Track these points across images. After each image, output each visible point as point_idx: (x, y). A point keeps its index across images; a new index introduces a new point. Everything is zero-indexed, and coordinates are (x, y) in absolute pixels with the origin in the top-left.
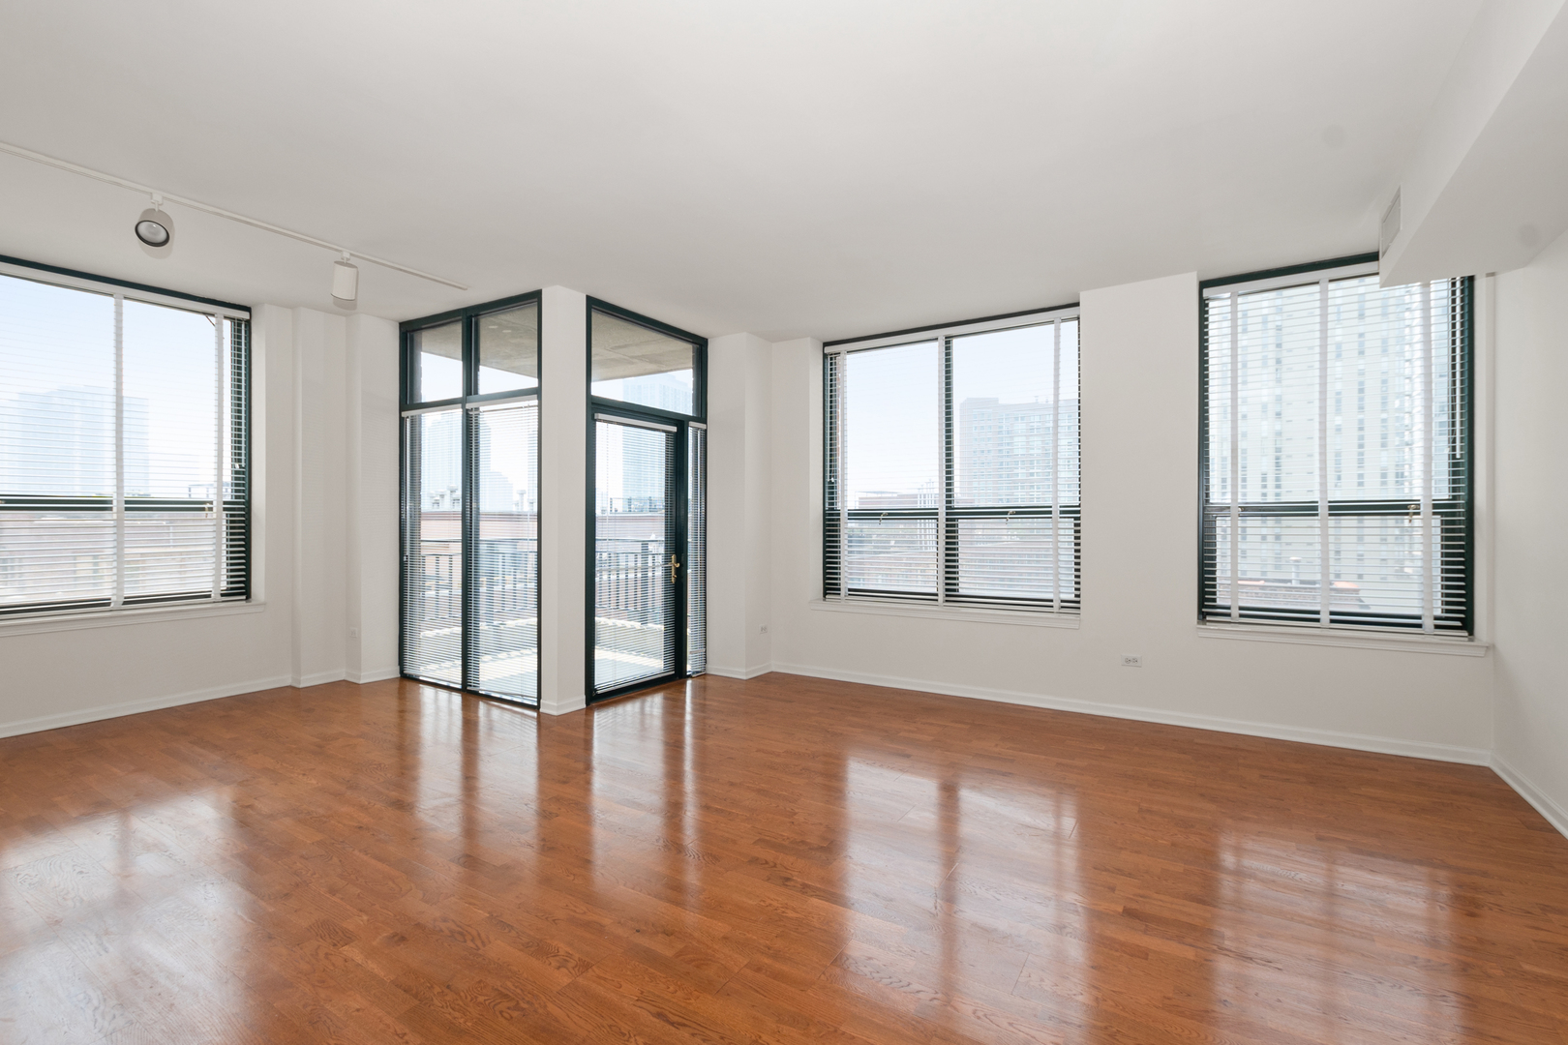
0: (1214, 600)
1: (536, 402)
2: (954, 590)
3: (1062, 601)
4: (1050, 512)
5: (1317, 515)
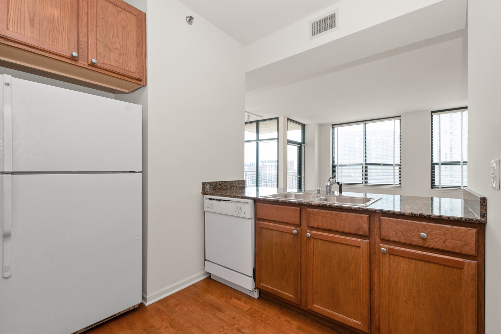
0: (435, 184)
1: (277, 141)
2: (367, 183)
3: (396, 185)
4: (393, 164)
5: (460, 164)
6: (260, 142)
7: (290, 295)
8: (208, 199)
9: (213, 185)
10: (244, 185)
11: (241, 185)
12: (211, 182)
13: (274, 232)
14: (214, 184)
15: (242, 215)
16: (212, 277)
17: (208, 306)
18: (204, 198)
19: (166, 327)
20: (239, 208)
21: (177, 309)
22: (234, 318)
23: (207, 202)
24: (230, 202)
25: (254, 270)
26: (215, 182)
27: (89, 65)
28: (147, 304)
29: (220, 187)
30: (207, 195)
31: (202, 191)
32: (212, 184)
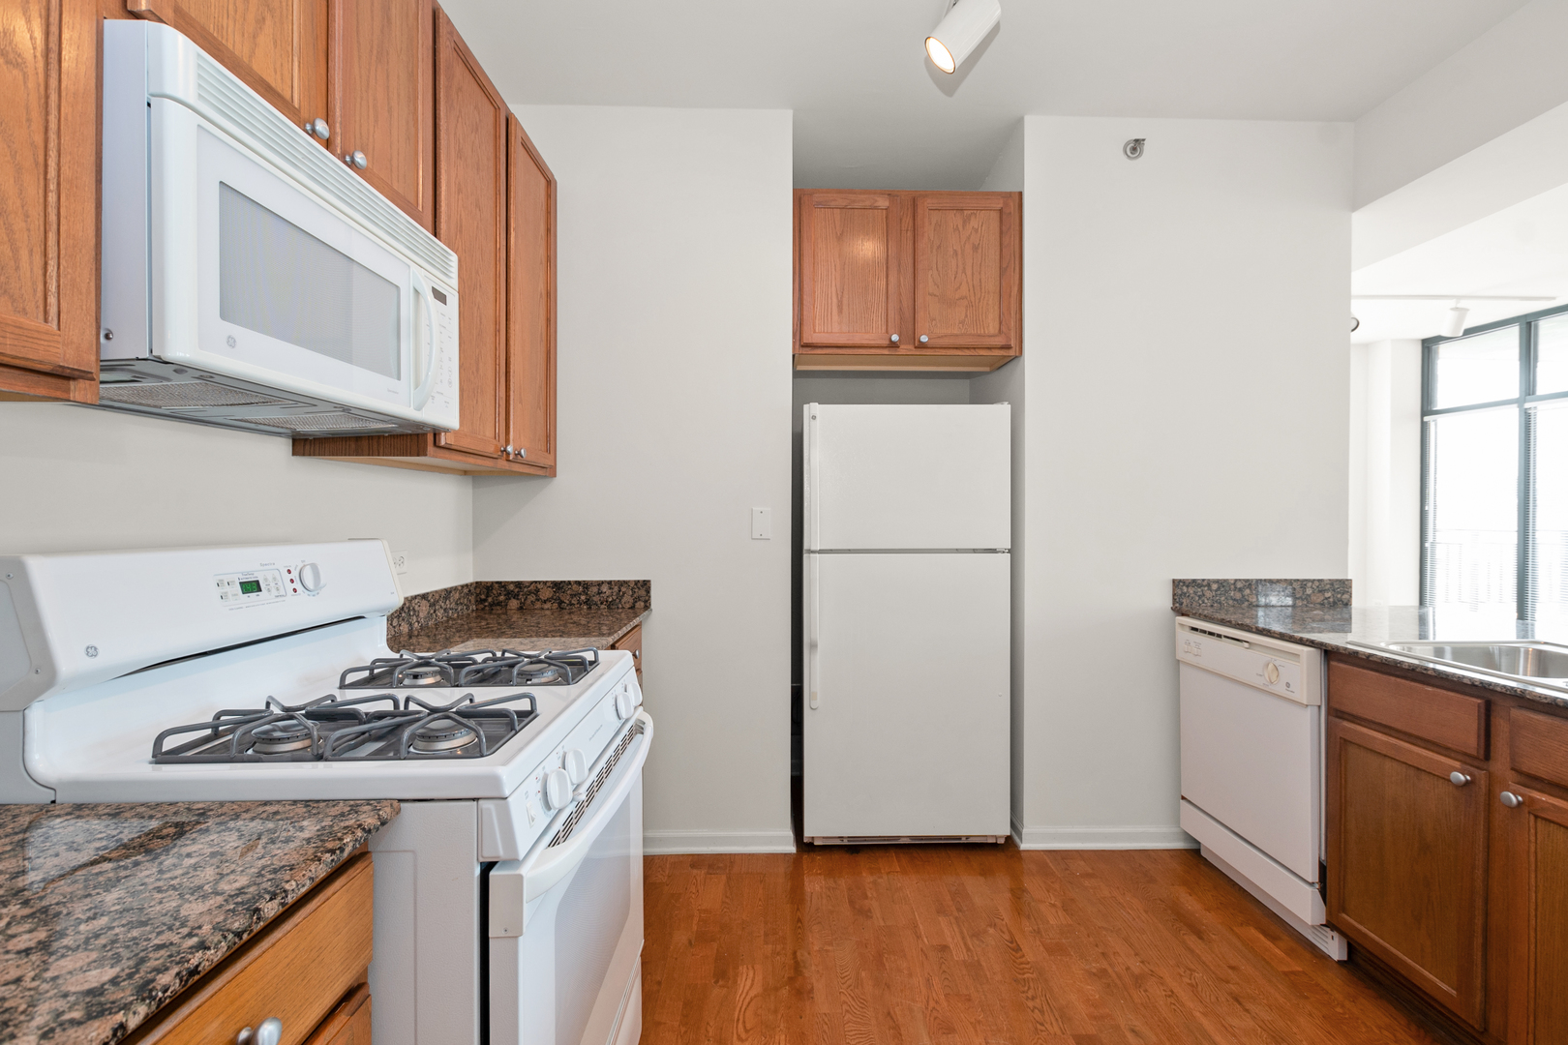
6: (1539, 408)
7: (1444, 987)
8: (1188, 629)
9: (1210, 589)
10: (1346, 596)
11: (1328, 595)
12: (1203, 580)
13: (1388, 764)
14: (1215, 586)
15: (1280, 689)
16: (1203, 854)
17: (1169, 912)
18: (1177, 625)
19: (1054, 905)
20: (1271, 666)
21: (1087, 883)
22: (1233, 968)
23: (1184, 636)
24: (1246, 645)
25: (1323, 869)
26: (1217, 581)
27: (916, 348)
28: (1024, 846)
29: (1238, 596)
30: (1187, 615)
31: (1174, 604)
32: (1209, 585)
